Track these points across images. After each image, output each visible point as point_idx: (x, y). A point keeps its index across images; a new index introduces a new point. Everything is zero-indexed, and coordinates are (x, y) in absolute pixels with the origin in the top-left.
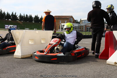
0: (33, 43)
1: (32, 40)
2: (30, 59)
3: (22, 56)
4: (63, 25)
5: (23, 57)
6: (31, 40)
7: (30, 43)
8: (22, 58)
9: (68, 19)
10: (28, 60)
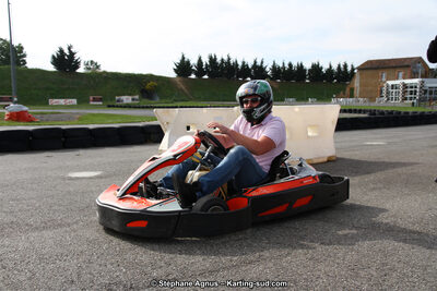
4: (393, 86)
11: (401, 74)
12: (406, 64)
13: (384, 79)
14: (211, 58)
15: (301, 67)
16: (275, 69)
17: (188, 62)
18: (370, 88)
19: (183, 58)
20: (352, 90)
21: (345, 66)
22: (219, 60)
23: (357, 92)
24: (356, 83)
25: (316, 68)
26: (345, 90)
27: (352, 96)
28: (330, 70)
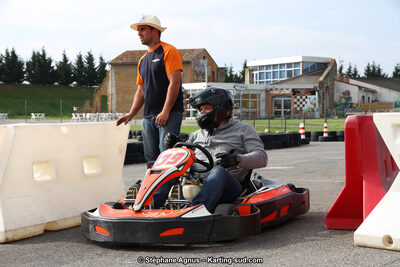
0: (47, 177)
1: (47, 162)
2: (42, 245)
3: (6, 231)
5: (11, 236)
6: (40, 163)
7: (38, 176)
8: (7, 242)
10: (37, 246)
15: (13, 58)
20: (104, 99)
21: (90, 59)
23: (112, 103)
24: (110, 87)
25: (40, 61)
26: (92, 99)
27: (104, 108)
28: (65, 63)
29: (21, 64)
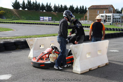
4: (102, 16)
9: (107, 8)
11: (105, 11)
12: (107, 7)
13: (98, 13)
14: (28, 1)
15: (66, 7)
16: (55, 7)
17: (19, 3)
18: (93, 16)
19: (16, 1)
20: (86, 17)
21: (83, 7)
22: (32, 3)
23: (88, 18)
24: (88, 14)
25: (72, 8)
26: (83, 17)
27: (86, 19)
28: (77, 8)
29: (67, 8)
